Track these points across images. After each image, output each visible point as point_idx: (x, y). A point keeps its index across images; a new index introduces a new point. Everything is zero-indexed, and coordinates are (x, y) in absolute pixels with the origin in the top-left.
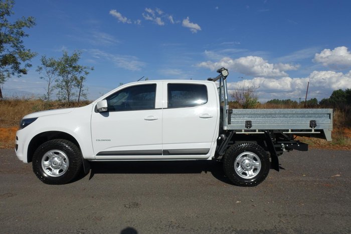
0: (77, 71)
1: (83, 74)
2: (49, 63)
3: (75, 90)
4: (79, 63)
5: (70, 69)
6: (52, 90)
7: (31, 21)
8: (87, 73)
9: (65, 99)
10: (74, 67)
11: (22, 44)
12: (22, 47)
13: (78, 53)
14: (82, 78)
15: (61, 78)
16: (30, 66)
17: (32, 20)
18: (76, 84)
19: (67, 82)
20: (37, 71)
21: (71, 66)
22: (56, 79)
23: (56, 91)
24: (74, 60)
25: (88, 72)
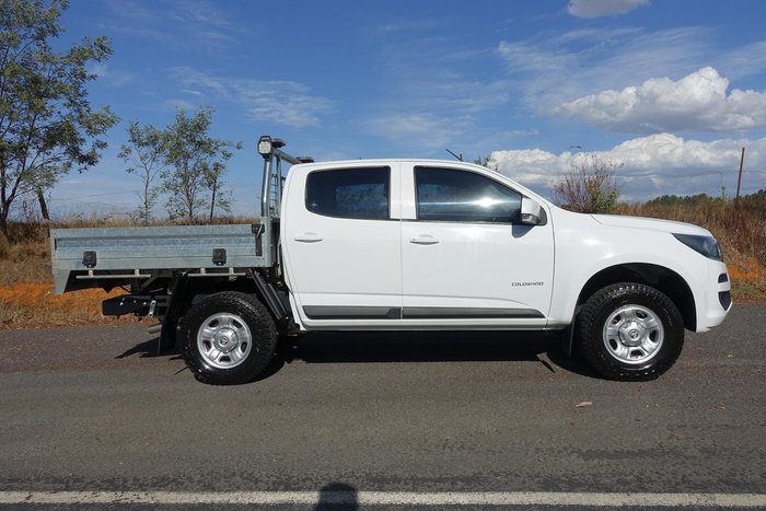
0: (205, 151)
1: (218, 158)
2: (144, 137)
3: (203, 194)
4: (210, 134)
5: (189, 148)
6: (154, 195)
7: (102, 47)
8: (228, 156)
9: (183, 215)
10: (200, 144)
11: (83, 99)
12: (85, 104)
13: (207, 111)
14: (217, 167)
15: (172, 169)
16: (103, 145)
17: (104, 43)
18: (205, 181)
19: (185, 178)
20: (121, 156)
21: (193, 141)
22: (163, 171)
23: (164, 198)
24: (199, 127)
25: (229, 152)
